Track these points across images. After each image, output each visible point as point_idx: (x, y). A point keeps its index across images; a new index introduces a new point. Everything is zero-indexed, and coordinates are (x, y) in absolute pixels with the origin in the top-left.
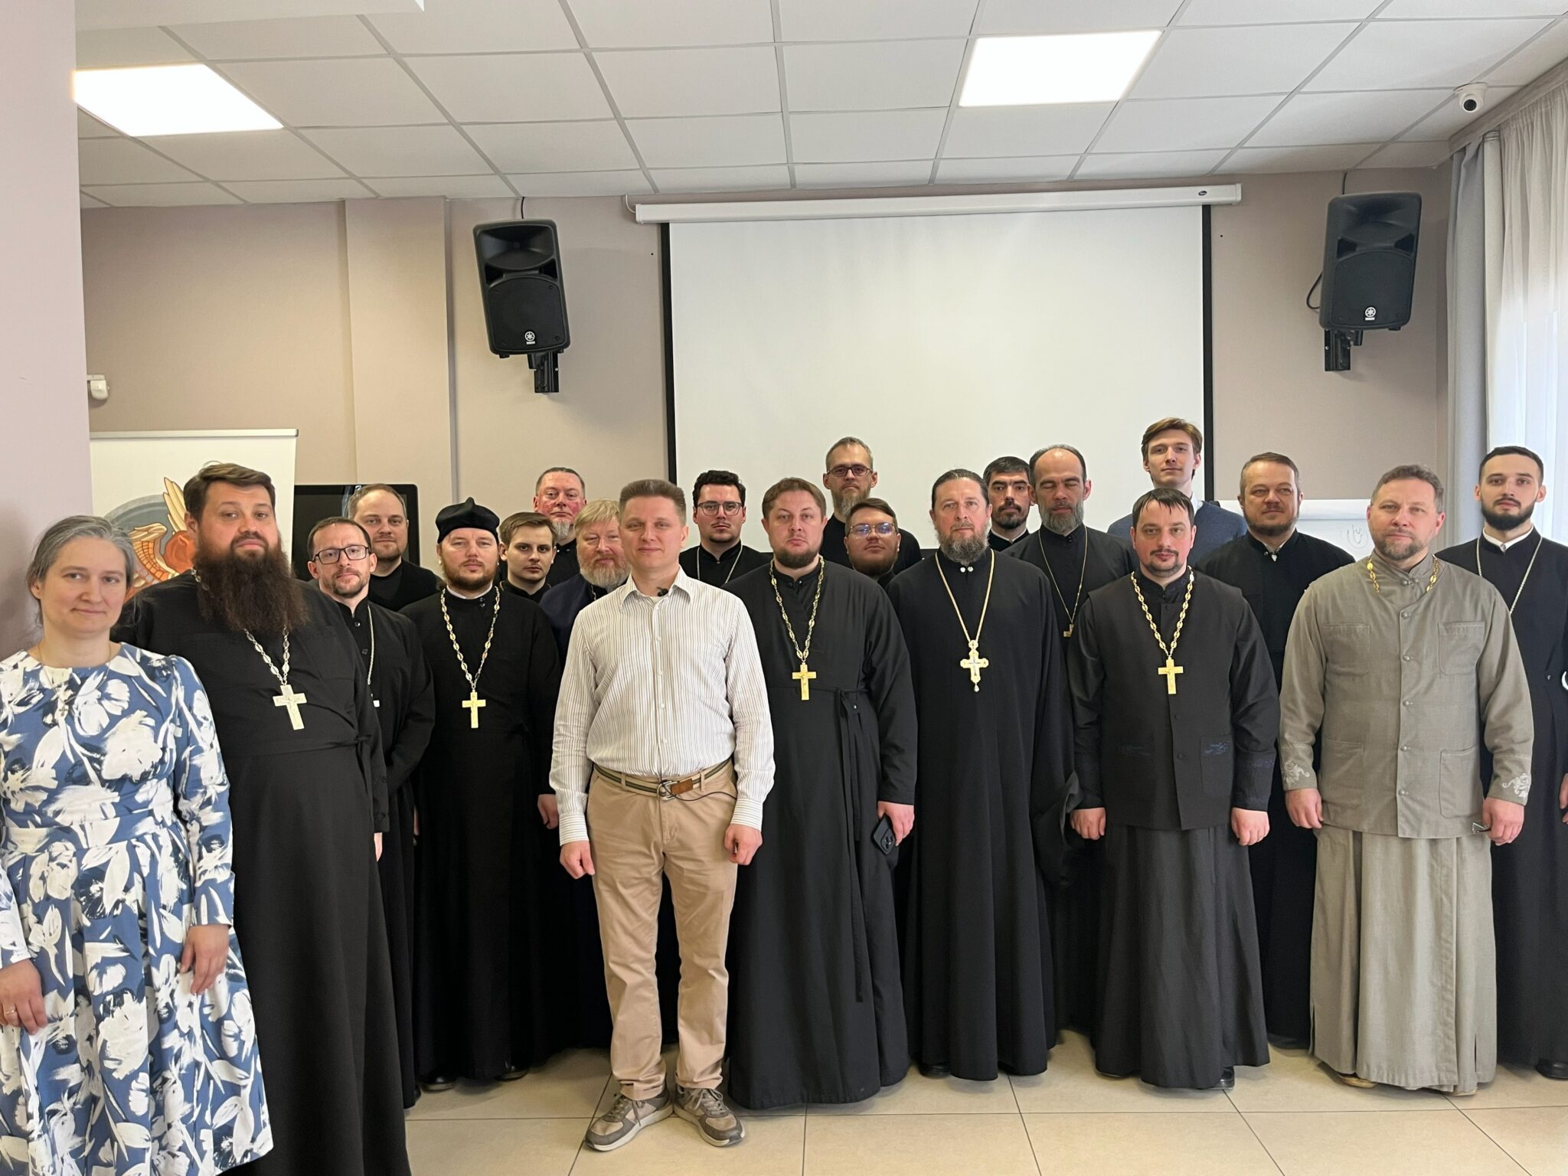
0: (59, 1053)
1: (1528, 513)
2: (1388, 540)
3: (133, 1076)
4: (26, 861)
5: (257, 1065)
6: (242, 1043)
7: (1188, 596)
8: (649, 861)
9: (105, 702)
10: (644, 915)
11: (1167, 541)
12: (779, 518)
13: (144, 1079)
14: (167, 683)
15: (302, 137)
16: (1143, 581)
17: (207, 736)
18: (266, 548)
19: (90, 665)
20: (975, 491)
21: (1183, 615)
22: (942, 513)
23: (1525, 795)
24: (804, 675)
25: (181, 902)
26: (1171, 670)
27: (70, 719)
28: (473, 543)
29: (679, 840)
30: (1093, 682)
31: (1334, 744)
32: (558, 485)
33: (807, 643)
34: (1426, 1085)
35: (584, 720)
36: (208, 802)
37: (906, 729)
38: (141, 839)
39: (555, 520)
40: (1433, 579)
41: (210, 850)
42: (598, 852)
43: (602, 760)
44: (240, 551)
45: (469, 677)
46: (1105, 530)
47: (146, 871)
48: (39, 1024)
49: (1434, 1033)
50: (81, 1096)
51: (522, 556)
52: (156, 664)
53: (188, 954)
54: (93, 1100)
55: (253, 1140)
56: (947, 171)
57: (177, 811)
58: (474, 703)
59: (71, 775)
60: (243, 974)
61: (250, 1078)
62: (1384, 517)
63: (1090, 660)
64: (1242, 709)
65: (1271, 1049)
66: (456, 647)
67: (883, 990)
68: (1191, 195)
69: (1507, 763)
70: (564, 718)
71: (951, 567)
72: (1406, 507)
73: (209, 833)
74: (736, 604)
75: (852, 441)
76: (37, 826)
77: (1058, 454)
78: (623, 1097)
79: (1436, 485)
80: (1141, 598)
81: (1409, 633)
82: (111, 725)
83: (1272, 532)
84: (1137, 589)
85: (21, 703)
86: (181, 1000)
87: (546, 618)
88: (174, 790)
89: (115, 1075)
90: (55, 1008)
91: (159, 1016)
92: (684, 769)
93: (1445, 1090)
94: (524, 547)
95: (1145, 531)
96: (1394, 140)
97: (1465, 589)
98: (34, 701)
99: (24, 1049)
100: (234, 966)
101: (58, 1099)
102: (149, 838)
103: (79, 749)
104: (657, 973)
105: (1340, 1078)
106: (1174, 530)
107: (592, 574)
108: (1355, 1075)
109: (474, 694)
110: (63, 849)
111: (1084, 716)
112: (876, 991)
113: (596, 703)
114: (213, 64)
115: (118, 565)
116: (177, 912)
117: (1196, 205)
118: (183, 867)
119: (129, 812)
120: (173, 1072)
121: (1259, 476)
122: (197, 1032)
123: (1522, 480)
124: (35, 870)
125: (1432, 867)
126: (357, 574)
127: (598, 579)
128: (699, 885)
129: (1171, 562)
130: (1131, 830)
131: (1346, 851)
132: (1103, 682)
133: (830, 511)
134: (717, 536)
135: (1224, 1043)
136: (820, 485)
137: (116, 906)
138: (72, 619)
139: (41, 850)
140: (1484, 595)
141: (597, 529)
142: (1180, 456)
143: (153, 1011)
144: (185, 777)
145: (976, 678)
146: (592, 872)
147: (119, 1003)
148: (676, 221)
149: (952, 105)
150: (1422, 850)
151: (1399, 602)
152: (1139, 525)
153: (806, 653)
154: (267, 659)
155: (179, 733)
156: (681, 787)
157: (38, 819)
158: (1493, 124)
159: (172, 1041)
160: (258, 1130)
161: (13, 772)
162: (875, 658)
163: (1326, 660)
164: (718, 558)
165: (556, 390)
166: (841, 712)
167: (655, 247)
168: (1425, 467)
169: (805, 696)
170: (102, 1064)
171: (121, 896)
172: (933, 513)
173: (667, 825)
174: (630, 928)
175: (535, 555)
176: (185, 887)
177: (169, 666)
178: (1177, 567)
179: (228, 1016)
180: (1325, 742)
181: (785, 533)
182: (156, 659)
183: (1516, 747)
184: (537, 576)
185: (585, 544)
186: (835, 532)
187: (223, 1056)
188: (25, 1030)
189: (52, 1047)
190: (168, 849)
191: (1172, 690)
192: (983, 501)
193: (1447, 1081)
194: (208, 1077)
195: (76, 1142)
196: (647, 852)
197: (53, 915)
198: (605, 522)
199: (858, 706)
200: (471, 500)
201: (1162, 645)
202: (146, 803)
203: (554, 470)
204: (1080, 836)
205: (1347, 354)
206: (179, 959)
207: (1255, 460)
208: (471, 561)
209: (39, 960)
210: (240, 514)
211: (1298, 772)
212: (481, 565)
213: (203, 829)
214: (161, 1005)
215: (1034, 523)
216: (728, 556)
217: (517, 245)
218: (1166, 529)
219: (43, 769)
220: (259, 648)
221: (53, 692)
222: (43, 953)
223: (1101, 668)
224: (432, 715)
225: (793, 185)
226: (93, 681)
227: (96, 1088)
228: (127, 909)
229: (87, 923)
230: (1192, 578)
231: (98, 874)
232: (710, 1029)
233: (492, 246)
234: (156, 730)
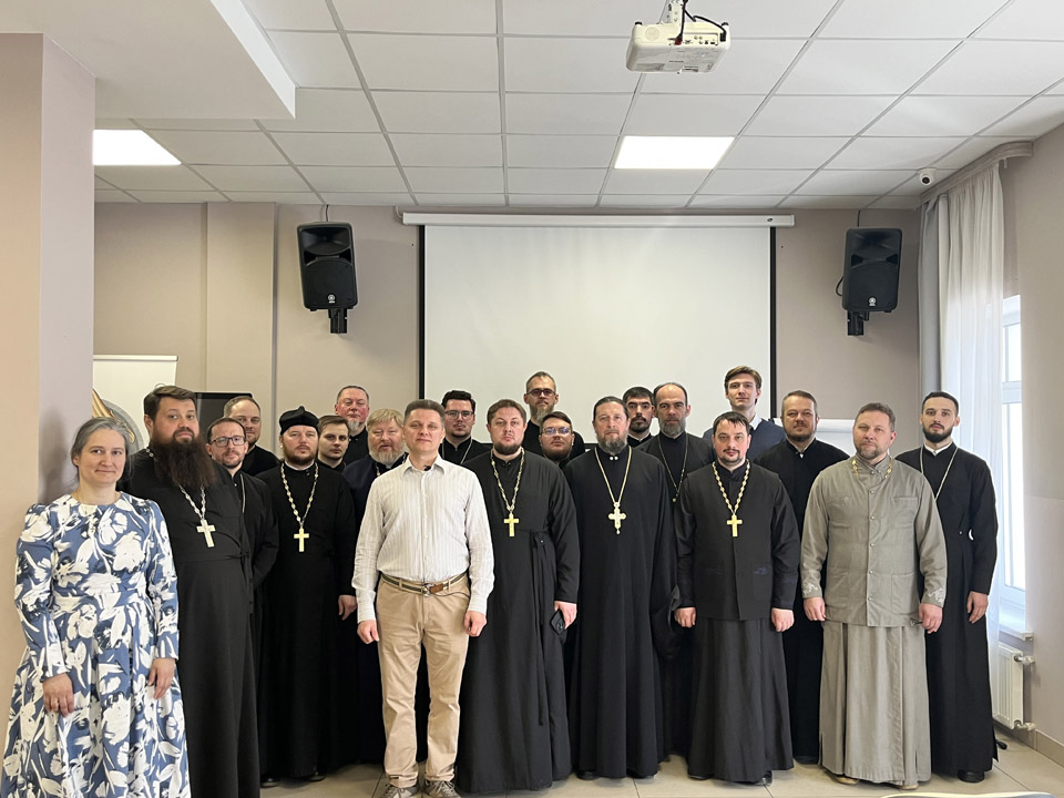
0: (79, 729)
1: (949, 433)
2: (863, 447)
3: (120, 744)
4: (66, 616)
5: (184, 746)
6: (178, 732)
7: (746, 477)
8: (414, 634)
9: (114, 526)
10: (410, 669)
11: (733, 444)
12: (498, 423)
13: (127, 745)
14: (147, 515)
15: (193, 171)
16: (719, 467)
17: (166, 548)
18: (193, 437)
19: (106, 504)
20: (620, 410)
21: (742, 489)
22: (600, 423)
23: (942, 601)
24: (512, 521)
25: (150, 644)
26: (734, 522)
27: (96, 534)
28: (304, 435)
29: (434, 622)
30: (688, 528)
31: (832, 570)
32: (352, 397)
33: (513, 501)
34: (886, 780)
35: (376, 546)
36: (166, 587)
37: (573, 556)
38: (131, 605)
39: (350, 420)
40: (889, 471)
41: (167, 615)
42: (383, 630)
43: (387, 571)
44: (178, 439)
45: (299, 519)
46: (701, 436)
47: (134, 624)
48: (70, 711)
49: (890, 748)
50: (89, 756)
51: (329, 443)
52: (141, 505)
53: (153, 675)
54: (95, 759)
55: (181, 791)
56: (606, 201)
57: (148, 592)
58: (302, 536)
59: (97, 567)
60: (179, 690)
61: (180, 753)
62: (860, 433)
63: (687, 515)
64: (778, 546)
65: (795, 762)
66: (291, 500)
67: (554, 718)
68: (763, 220)
69: (931, 582)
70: (363, 544)
71: (605, 456)
72: (872, 428)
73: (167, 605)
74: (472, 475)
75: (544, 374)
76: (74, 595)
77: (671, 388)
78: (392, 786)
79: (889, 413)
80: (718, 478)
81: (874, 503)
82: (118, 539)
83: (799, 439)
84: (716, 473)
85: (70, 525)
86: (147, 703)
87: (347, 483)
88: (147, 580)
89: (111, 742)
90: (79, 702)
91: (136, 710)
92: (439, 578)
93: (897, 783)
94: (331, 437)
95: (720, 438)
96: (886, 194)
97: (907, 477)
98: (76, 524)
99: (59, 725)
100: (174, 685)
101: (76, 757)
102: (135, 605)
103: (101, 553)
104: (416, 708)
105: (835, 777)
106: (737, 438)
107: (377, 455)
108: (844, 776)
109: (302, 530)
110: (89, 609)
111: (683, 550)
112: (551, 720)
113: (384, 537)
114: (147, 131)
115: (120, 444)
116: (148, 650)
117: (766, 227)
118: (152, 623)
119: (125, 589)
120: (141, 745)
121: (792, 405)
122: (155, 722)
123: (945, 413)
124: (71, 621)
125: (887, 644)
126: (238, 454)
127: (382, 458)
128: (443, 650)
129: (735, 457)
130: (710, 620)
131: (839, 636)
132: (694, 530)
133: (529, 417)
134: (457, 432)
135: (766, 757)
136: (520, 401)
137: (117, 643)
138: (95, 475)
139: (76, 610)
140: (917, 480)
141: (382, 426)
142: (748, 390)
143: (133, 707)
144: (153, 572)
145: (618, 526)
146: (377, 639)
147: (116, 700)
148: (429, 225)
149: (610, 168)
150: (881, 635)
151: (868, 482)
152: (717, 434)
153: (513, 507)
154: (193, 504)
155: (152, 545)
156: (436, 589)
157: (75, 592)
158: (944, 190)
159: (141, 725)
160: (183, 786)
161: (64, 564)
162: (555, 511)
163: (828, 519)
164: (456, 446)
165: (345, 332)
166: (534, 544)
167: (415, 239)
168: (884, 403)
169: (512, 534)
170: (103, 735)
171: (120, 637)
172: (594, 422)
173: (426, 610)
174: (401, 677)
175: (337, 442)
176: (152, 635)
177: (148, 506)
178: (739, 460)
179: (171, 715)
180: (830, 569)
181: (501, 433)
182: (141, 502)
183: (936, 572)
184: (338, 455)
185: (374, 435)
186: (533, 432)
187: (167, 739)
188: (61, 714)
189: (76, 725)
190: (144, 612)
191: (735, 534)
192: (624, 416)
193: (898, 778)
194: (158, 751)
195: (84, 783)
196: (412, 627)
197: (81, 647)
198: (388, 422)
199: (543, 540)
200: (302, 408)
201: (730, 507)
202: (134, 585)
203: (350, 387)
204: (680, 625)
205: (861, 326)
206: (147, 678)
207: (790, 395)
208: (302, 446)
209: (72, 674)
210: (180, 416)
211: (811, 587)
212: (308, 448)
213: (163, 602)
214: (137, 704)
215: (655, 429)
216: (463, 446)
217: (325, 238)
218: (732, 437)
219: (81, 565)
220: (188, 497)
221: (86, 519)
222: (74, 669)
223: (693, 520)
224: (276, 543)
225: (507, 204)
226: (108, 513)
227: (98, 751)
228: (123, 645)
229: (100, 652)
230: (748, 466)
231: (108, 624)
232: (448, 745)
233: (309, 240)
234: (142, 542)
